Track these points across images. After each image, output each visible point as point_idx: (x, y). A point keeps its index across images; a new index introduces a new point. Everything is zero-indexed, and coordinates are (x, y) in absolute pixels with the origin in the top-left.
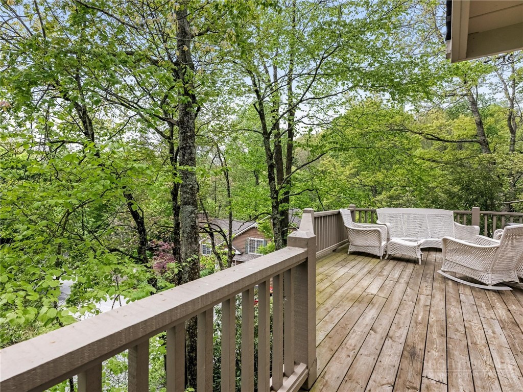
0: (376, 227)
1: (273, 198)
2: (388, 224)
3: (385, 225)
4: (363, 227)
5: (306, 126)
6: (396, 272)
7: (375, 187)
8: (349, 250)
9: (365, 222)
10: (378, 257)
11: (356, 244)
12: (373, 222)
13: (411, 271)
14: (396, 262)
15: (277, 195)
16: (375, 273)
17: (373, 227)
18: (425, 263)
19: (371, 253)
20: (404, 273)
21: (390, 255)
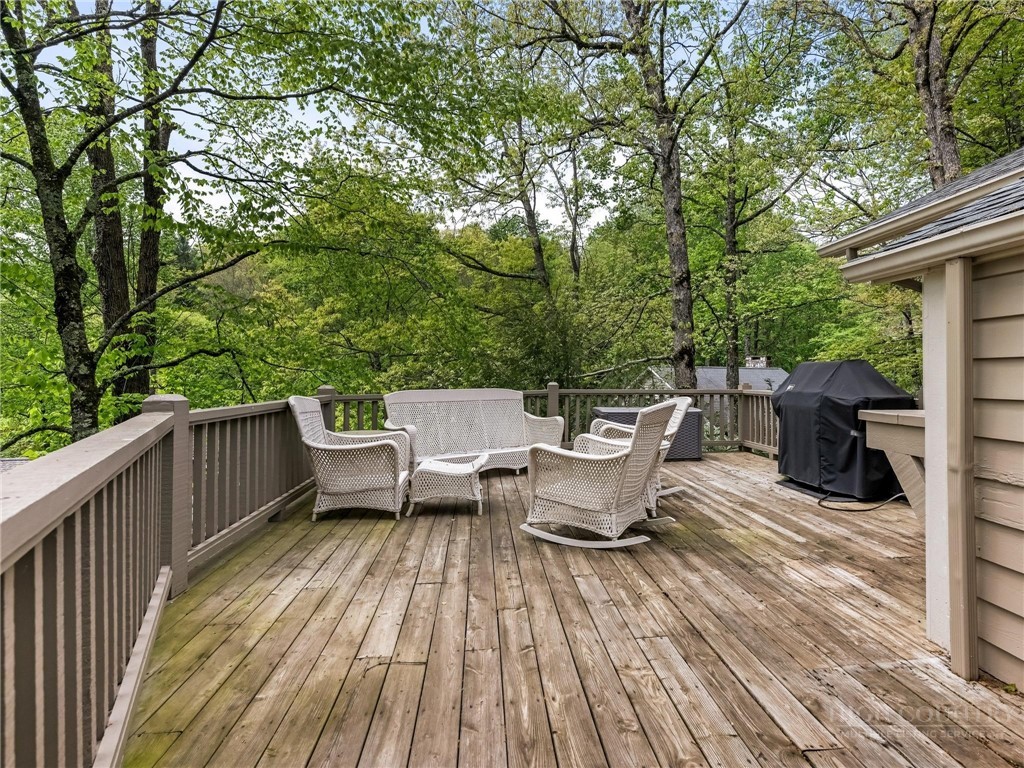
0: (384, 438)
1: (73, 378)
2: (410, 427)
3: (404, 429)
4: (354, 441)
5: (201, 177)
6: (435, 550)
7: (377, 355)
8: (316, 510)
9: (359, 427)
10: (390, 516)
11: (335, 489)
12: (376, 426)
13: (467, 538)
14: (431, 519)
15: (93, 366)
16: (386, 569)
17: (377, 439)
18: (490, 508)
19: (372, 507)
20: (453, 547)
21: (416, 504)
